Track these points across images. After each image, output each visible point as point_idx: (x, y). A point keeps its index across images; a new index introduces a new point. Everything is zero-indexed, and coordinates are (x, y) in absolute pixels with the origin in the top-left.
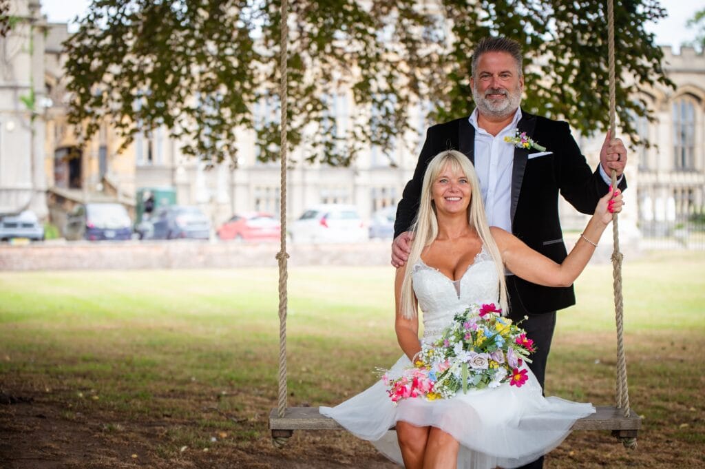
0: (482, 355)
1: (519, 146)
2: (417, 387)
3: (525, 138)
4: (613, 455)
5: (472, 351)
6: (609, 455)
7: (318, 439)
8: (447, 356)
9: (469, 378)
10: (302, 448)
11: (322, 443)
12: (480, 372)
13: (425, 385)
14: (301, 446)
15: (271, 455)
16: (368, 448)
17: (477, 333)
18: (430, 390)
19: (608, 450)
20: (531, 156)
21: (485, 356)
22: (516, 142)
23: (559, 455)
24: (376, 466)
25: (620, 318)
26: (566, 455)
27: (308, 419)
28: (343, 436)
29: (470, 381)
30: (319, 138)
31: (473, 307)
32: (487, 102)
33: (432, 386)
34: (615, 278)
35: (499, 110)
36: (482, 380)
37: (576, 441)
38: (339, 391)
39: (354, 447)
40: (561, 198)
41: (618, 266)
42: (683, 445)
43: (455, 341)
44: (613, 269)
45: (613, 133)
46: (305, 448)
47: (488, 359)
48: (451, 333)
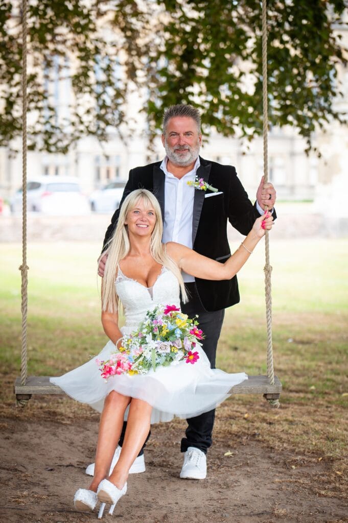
0: (166, 343)
1: (198, 188)
2: (120, 367)
3: (203, 182)
4: (280, 417)
5: (159, 341)
6: (276, 417)
7: (44, 405)
8: (141, 343)
9: (156, 359)
10: (32, 412)
11: (48, 408)
12: (165, 355)
13: (126, 366)
14: (31, 410)
15: (8, 418)
16: (85, 412)
17: (162, 327)
18: (130, 368)
19: (276, 413)
20: (207, 196)
21: (168, 343)
22: (196, 186)
23: (236, 417)
24: (90, 425)
25: (269, 313)
26: (241, 417)
27: (42, 386)
28: (65, 402)
29: (157, 361)
30: (39, 128)
31: (160, 306)
32: (176, 155)
33: (130, 366)
34: (266, 283)
35: (185, 161)
36: (166, 360)
37: (253, 407)
38: (61, 367)
39: (73, 411)
40: (229, 225)
41: (268, 275)
42: (339, 409)
43: (147, 333)
44: (265, 277)
45: (266, 179)
46: (34, 412)
47: (170, 346)
48: (144, 326)
